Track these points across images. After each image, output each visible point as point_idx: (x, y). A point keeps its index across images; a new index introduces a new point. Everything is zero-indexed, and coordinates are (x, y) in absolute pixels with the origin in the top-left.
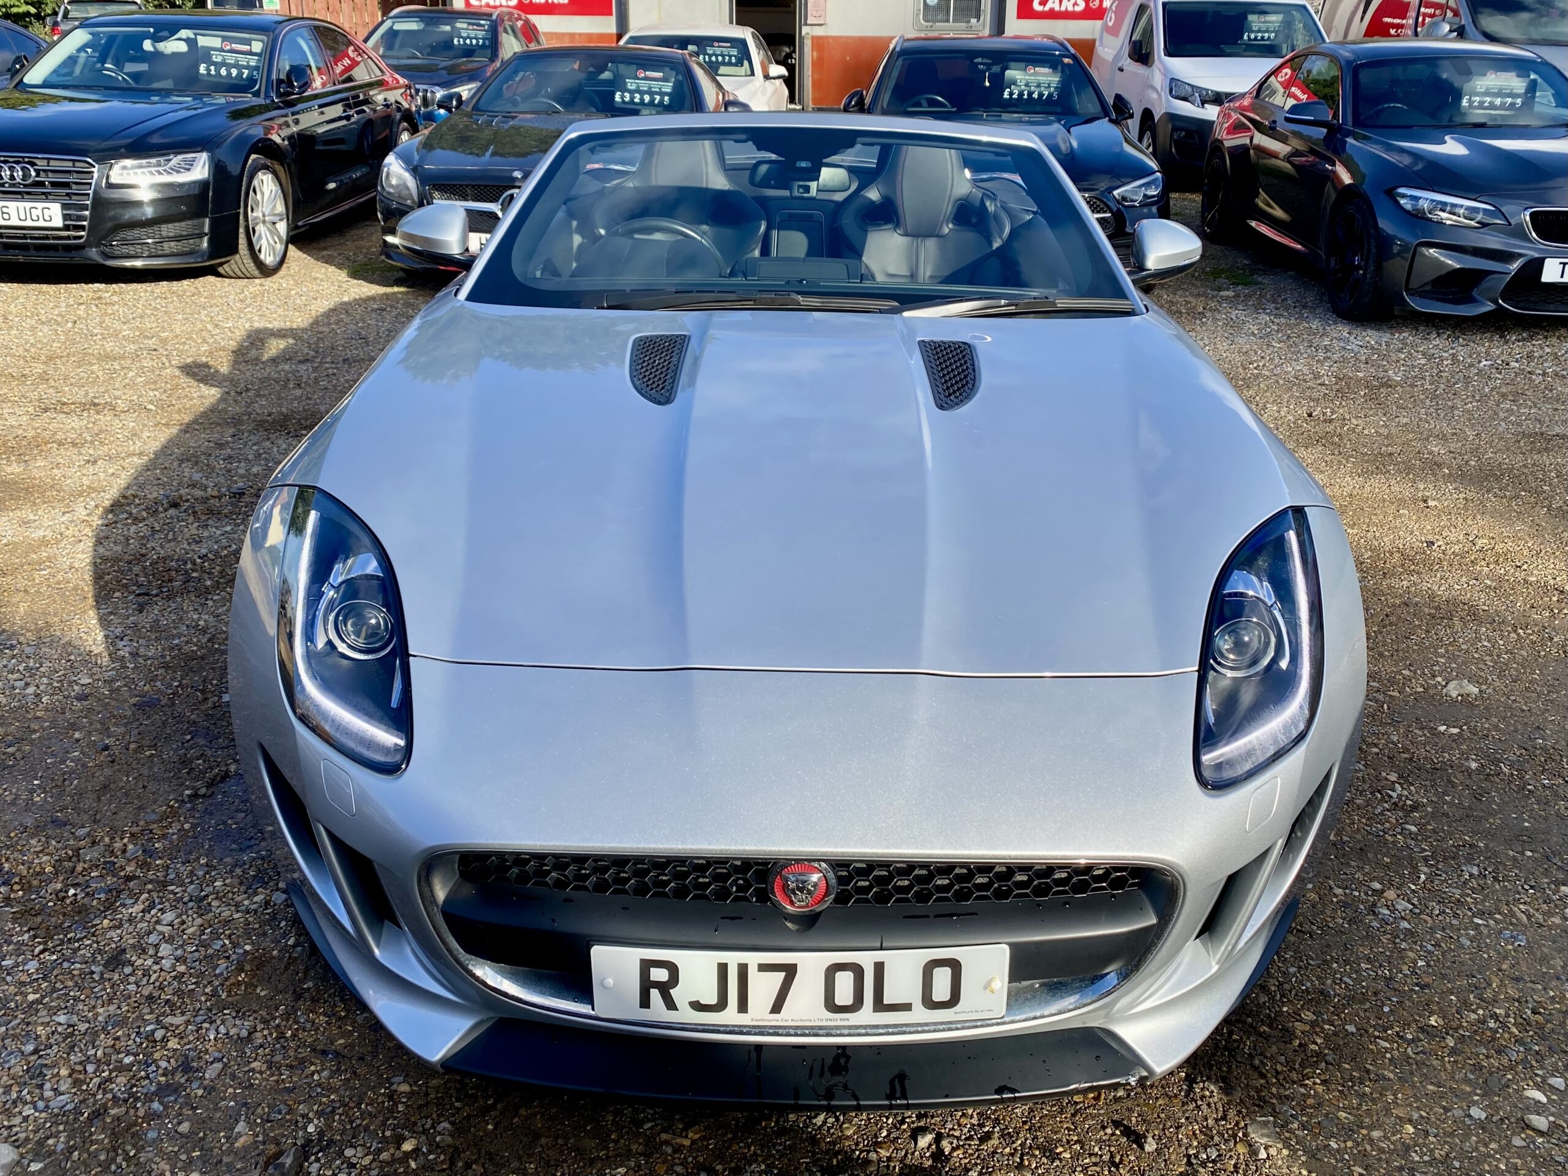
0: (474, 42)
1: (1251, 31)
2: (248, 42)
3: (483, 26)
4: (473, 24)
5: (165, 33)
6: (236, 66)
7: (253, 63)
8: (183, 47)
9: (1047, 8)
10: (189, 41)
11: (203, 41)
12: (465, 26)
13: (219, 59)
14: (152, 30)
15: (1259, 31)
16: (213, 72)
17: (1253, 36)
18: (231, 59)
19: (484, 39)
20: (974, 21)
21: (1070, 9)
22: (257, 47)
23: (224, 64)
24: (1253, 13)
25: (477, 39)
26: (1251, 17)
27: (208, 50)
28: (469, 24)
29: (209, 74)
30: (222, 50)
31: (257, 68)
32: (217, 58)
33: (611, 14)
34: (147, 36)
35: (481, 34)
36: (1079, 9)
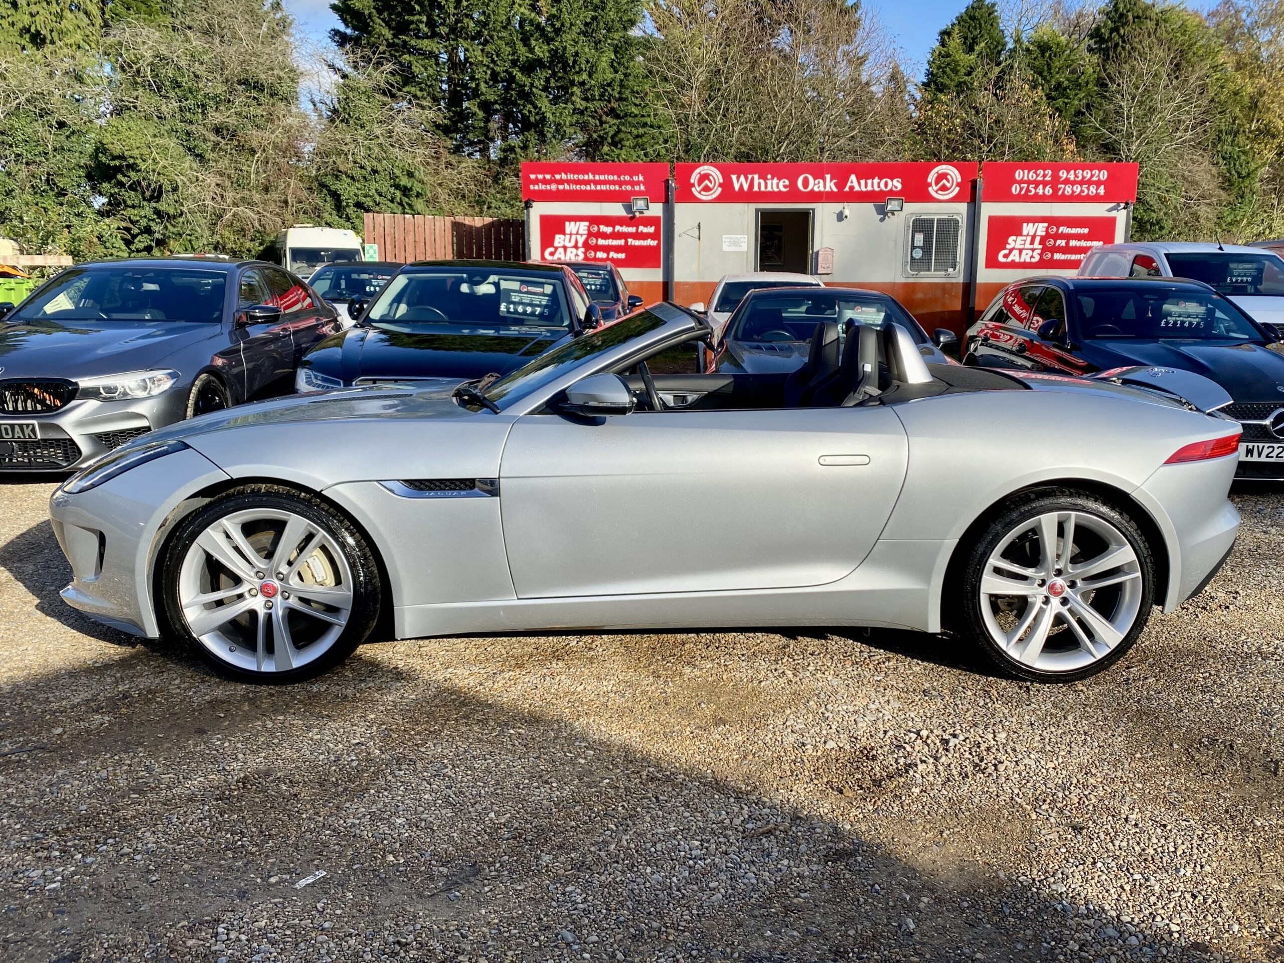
0: (593, 287)
1: (1232, 276)
2: (542, 285)
3: (600, 275)
4: (592, 274)
5: (478, 278)
6: (531, 305)
7: (544, 303)
8: (491, 289)
9: (1009, 260)
10: (497, 285)
11: (504, 285)
12: (585, 275)
13: (517, 299)
14: (465, 276)
15: (1239, 276)
16: (512, 310)
17: (1234, 280)
18: (526, 299)
19: (601, 285)
20: (950, 270)
21: (1028, 260)
22: (548, 289)
23: (520, 303)
24: (1233, 262)
25: (596, 285)
26: (1232, 266)
27: (508, 292)
28: (589, 273)
29: (508, 312)
30: (519, 292)
31: (546, 306)
32: (515, 298)
33: (659, 267)
34: (463, 281)
35: (598, 282)
36: (1034, 260)
